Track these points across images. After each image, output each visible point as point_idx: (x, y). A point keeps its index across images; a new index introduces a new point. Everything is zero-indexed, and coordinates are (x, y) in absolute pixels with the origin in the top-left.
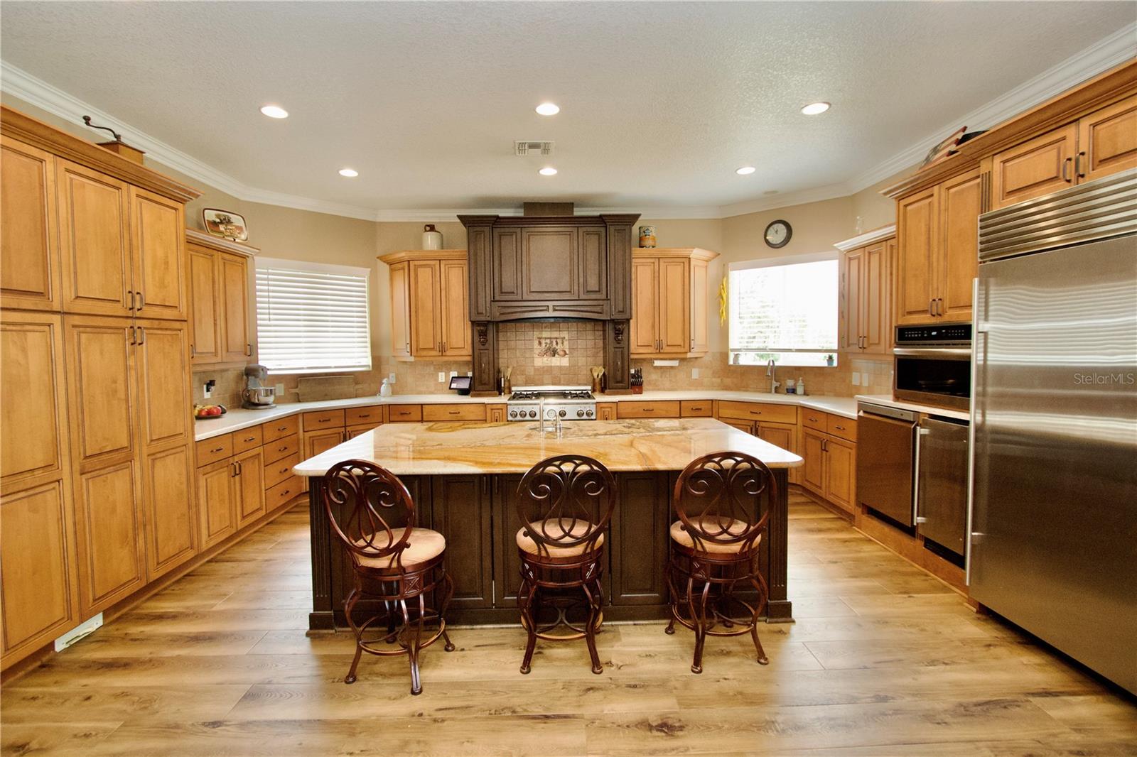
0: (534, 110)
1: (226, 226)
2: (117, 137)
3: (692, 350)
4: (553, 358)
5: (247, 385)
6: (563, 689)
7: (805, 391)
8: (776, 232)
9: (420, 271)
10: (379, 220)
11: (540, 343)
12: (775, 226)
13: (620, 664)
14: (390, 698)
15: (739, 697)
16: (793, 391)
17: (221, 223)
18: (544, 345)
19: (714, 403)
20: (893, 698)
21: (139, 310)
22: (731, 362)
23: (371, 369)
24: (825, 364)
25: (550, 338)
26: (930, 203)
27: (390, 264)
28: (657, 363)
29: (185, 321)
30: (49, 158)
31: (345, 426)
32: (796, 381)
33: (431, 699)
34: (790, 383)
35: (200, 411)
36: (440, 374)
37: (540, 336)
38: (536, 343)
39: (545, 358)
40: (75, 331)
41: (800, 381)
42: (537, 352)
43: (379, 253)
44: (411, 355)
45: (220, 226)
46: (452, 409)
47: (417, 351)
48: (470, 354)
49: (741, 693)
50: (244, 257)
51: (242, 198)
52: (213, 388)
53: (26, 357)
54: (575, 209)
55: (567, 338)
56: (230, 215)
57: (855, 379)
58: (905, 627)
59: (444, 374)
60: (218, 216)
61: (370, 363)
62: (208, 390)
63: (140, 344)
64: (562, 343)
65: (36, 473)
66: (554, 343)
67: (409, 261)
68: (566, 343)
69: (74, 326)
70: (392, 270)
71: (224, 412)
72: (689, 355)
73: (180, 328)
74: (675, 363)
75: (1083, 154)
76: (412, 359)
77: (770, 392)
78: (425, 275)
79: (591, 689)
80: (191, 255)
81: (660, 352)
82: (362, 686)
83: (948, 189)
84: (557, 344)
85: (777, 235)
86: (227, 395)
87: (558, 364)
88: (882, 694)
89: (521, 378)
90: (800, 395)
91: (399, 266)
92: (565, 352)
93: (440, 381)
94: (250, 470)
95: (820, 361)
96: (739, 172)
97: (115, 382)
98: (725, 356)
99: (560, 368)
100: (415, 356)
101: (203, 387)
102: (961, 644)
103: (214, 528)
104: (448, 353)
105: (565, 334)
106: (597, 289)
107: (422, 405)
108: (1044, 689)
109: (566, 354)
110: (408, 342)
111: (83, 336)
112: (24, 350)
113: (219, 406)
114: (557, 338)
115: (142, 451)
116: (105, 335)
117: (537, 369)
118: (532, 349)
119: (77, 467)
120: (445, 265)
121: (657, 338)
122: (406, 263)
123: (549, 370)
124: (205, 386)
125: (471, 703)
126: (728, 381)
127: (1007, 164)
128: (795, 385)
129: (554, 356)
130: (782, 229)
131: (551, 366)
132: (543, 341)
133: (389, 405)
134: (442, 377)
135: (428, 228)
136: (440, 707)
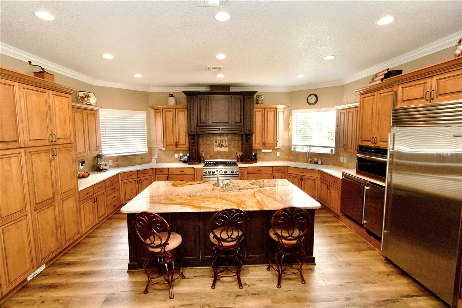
0: (215, 57)
1: (87, 98)
2: (43, 69)
3: (277, 146)
4: (222, 148)
5: (97, 162)
6: (228, 295)
7: (321, 163)
8: (312, 98)
9: (168, 113)
10: (150, 91)
11: (216, 142)
12: (311, 96)
13: (250, 284)
14: (161, 301)
15: (295, 299)
16: (317, 163)
17: (85, 97)
18: (217, 143)
19: (286, 167)
20: (352, 299)
21: (55, 141)
22: (292, 150)
23: (147, 153)
24: (329, 152)
25: (220, 140)
26: (373, 98)
27: (155, 109)
28: (263, 151)
29: (73, 143)
30: (16, 84)
31: (138, 178)
32: (318, 159)
33: (177, 301)
34: (316, 159)
35: (79, 175)
36: (176, 154)
37: (216, 139)
38: (214, 142)
39: (218, 148)
40: (30, 154)
41: (320, 159)
42: (215, 145)
43: (150, 104)
44: (164, 147)
45: (85, 98)
46: (181, 170)
47: (166, 146)
48: (188, 147)
49: (295, 297)
50: (95, 111)
51: (94, 85)
52: (84, 164)
53: (11, 168)
54: (230, 88)
55: (227, 140)
56: (89, 93)
57: (342, 159)
58: (357, 266)
59: (177, 154)
60: (84, 94)
61: (147, 150)
62: (82, 165)
63: (56, 155)
64: (225, 142)
65: (18, 213)
66: (222, 142)
67: (163, 109)
68: (227, 142)
69: (29, 152)
70: (156, 112)
71: (89, 175)
72: (276, 148)
73: (71, 146)
74: (270, 151)
75: (433, 90)
76: (164, 149)
77: (308, 163)
78: (169, 115)
79: (239, 295)
80: (74, 113)
81: (264, 147)
82: (150, 295)
83: (381, 94)
84: (223, 142)
85: (312, 99)
86: (90, 167)
87: (223, 151)
88: (348, 297)
89: (208, 156)
90: (319, 165)
91: (159, 111)
92: (226, 145)
93: (176, 157)
94: (100, 199)
95: (328, 151)
96: (298, 77)
97: (46, 172)
98: (290, 148)
99: (224, 152)
100: (165, 148)
101: (80, 165)
102: (378, 274)
103: (87, 224)
104: (179, 147)
105: (226, 138)
106: (240, 122)
107: (169, 168)
108: (408, 294)
109: (226, 146)
110: (163, 142)
111: (33, 155)
112: (10, 165)
113: (87, 172)
114: (223, 140)
115: (58, 198)
116: (42, 154)
117: (215, 153)
118: (213, 145)
119: (33, 208)
120: (178, 111)
121: (263, 141)
122: (161, 110)
123: (219, 153)
124: (81, 164)
125: (193, 303)
126: (291, 158)
127: (404, 89)
128: (318, 160)
129: (222, 147)
130: (314, 97)
131: (221, 152)
132: (217, 141)
133: (155, 168)
134: (176, 156)
135: (170, 95)
136: (181, 304)
